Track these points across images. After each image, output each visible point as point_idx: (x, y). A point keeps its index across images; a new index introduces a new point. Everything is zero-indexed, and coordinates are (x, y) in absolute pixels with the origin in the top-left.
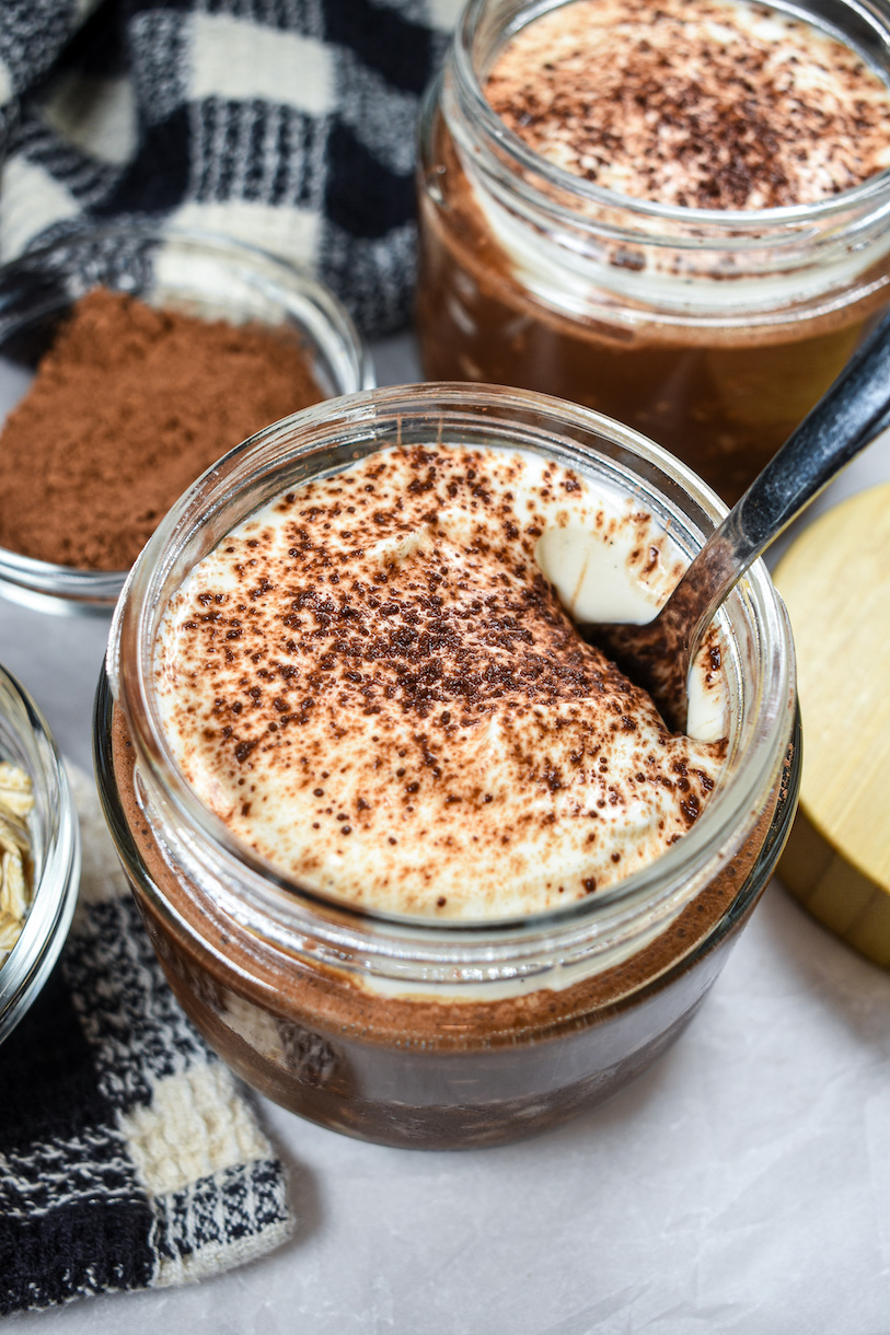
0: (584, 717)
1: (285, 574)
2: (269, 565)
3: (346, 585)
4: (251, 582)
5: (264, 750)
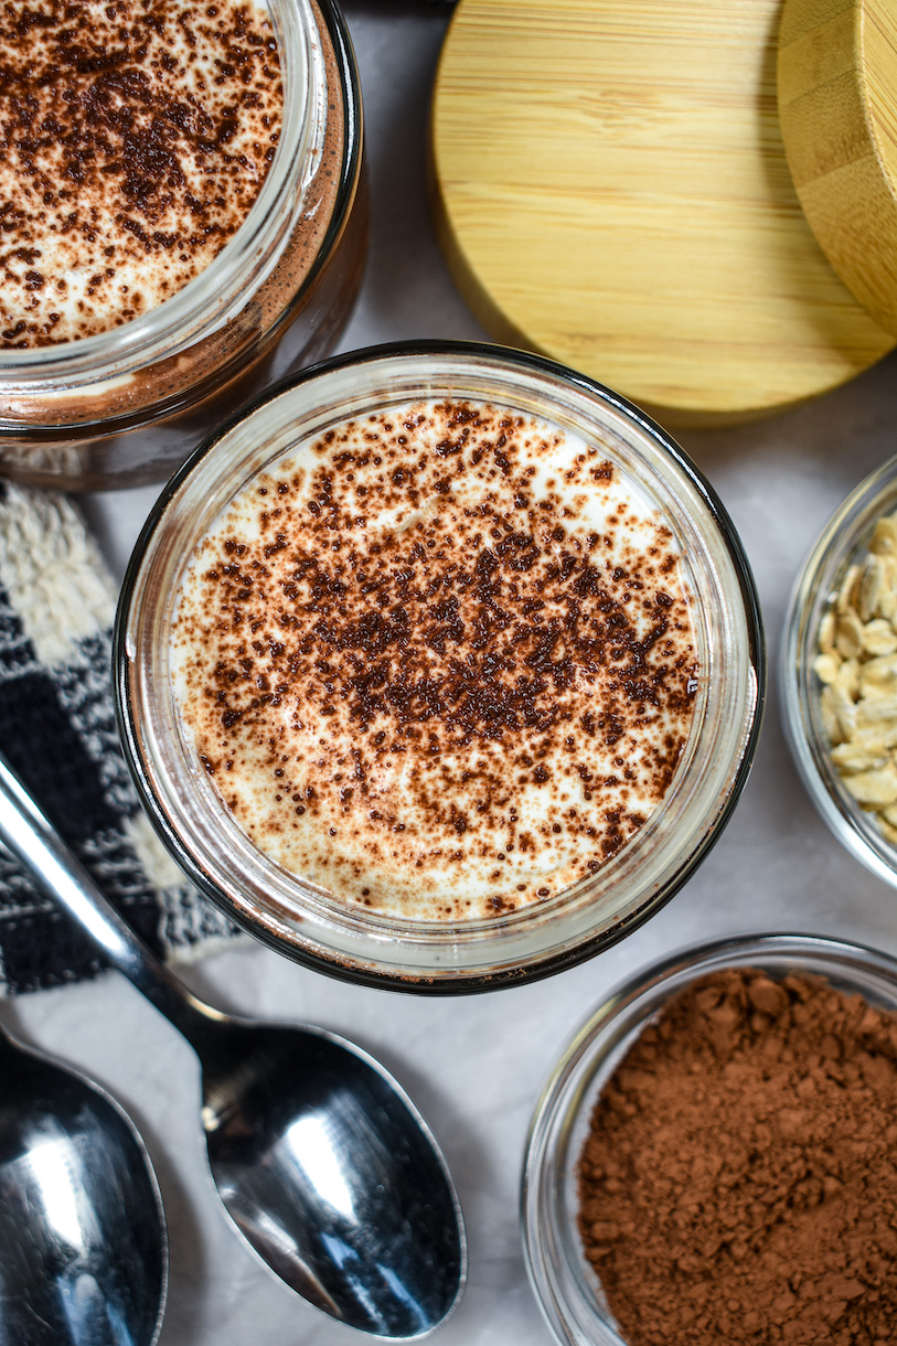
0: (491, 770)
1: (300, 530)
2: (290, 518)
3: (345, 552)
4: (271, 538)
5: (246, 723)
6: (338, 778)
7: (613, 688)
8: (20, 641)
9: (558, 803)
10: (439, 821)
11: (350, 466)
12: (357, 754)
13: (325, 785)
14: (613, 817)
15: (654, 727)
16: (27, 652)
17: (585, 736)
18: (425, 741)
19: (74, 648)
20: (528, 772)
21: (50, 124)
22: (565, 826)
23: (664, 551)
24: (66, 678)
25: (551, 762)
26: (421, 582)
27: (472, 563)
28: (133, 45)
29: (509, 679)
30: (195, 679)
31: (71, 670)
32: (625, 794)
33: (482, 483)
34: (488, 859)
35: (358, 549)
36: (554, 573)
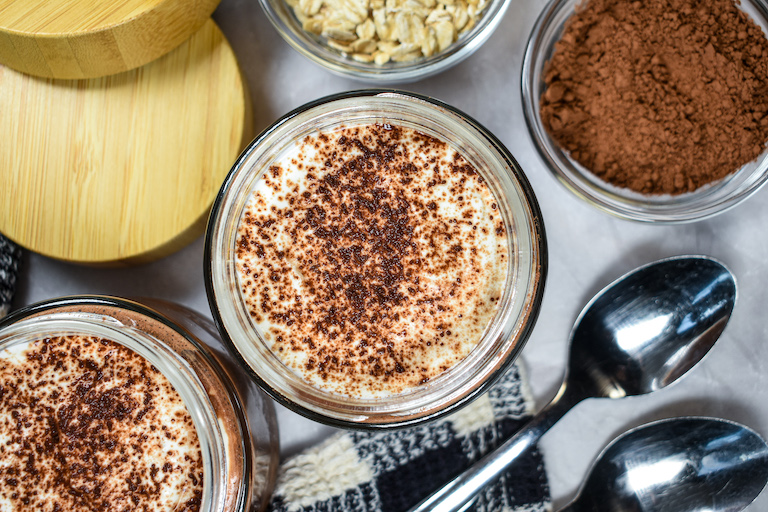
1: (302, 330)
2: (295, 336)
5: (402, 361)
6: (432, 313)
7: (387, 168)
8: (359, 490)
9: (447, 198)
10: (455, 260)
11: (269, 304)
12: (420, 302)
13: (436, 320)
14: (455, 169)
15: (408, 147)
16: (365, 487)
17: (412, 183)
18: (413, 267)
19: (364, 461)
20: (431, 213)
21: (86, 458)
22: (460, 195)
23: (316, 140)
24: (379, 466)
25: (426, 201)
26: (330, 267)
27: (321, 240)
28: (45, 414)
29: (382, 222)
30: (378, 386)
31: (375, 464)
32: (443, 163)
33: (279, 235)
34: (476, 235)
35: (312, 300)
36: (327, 198)
